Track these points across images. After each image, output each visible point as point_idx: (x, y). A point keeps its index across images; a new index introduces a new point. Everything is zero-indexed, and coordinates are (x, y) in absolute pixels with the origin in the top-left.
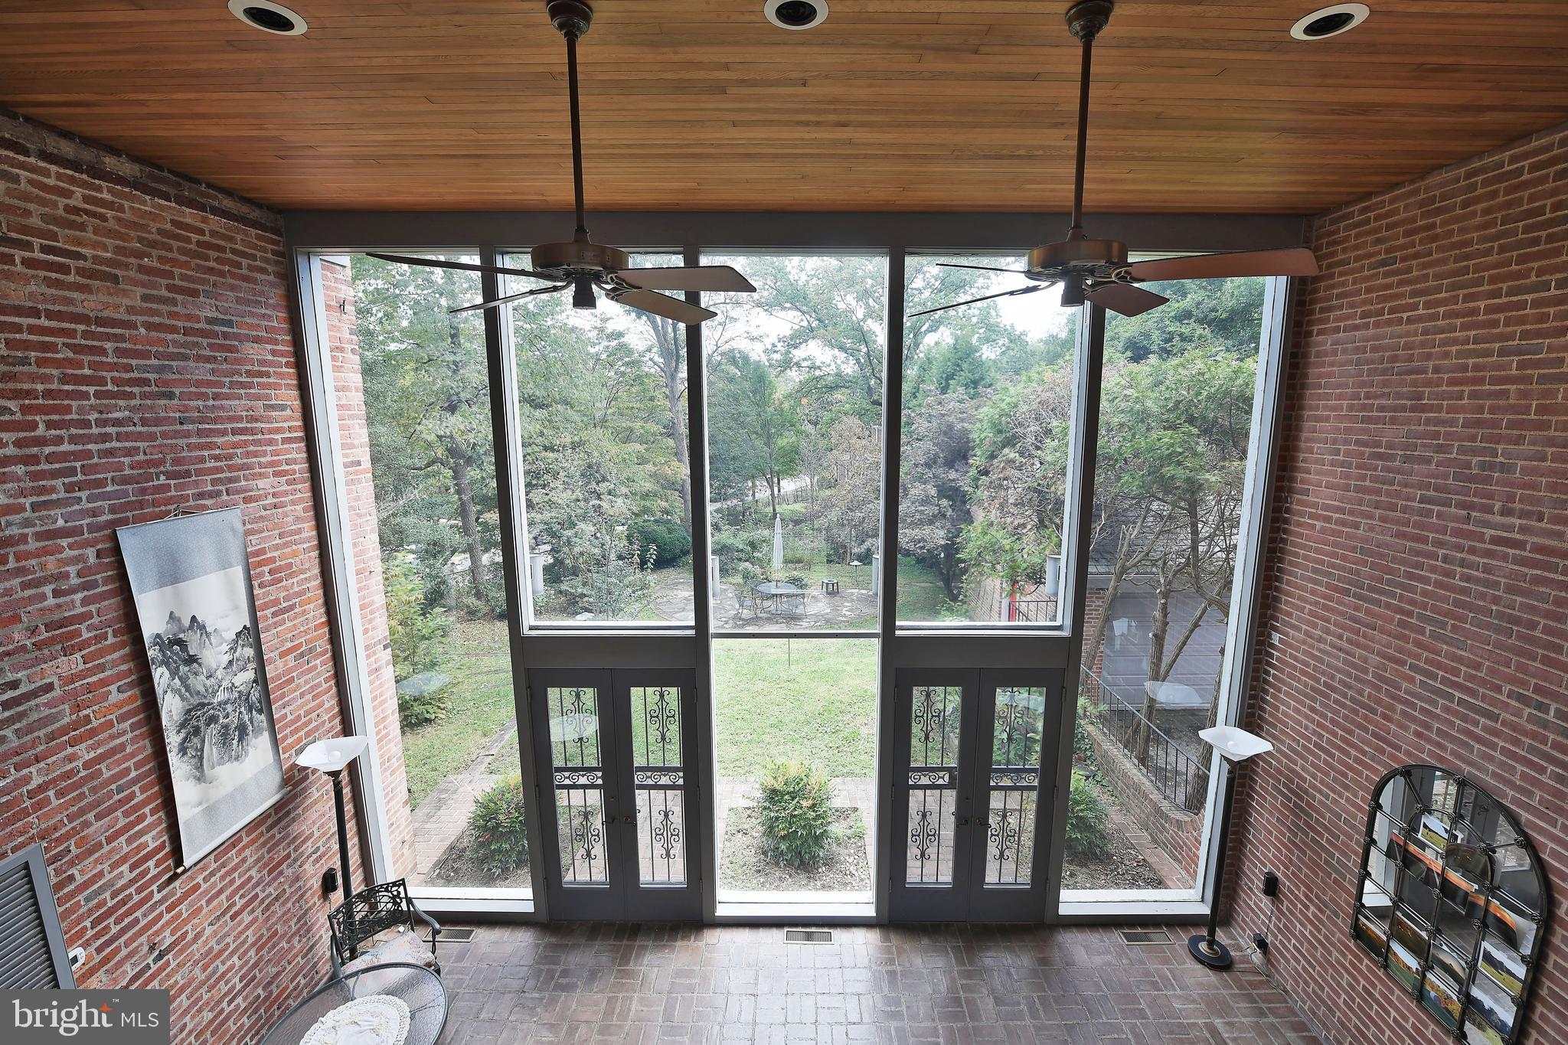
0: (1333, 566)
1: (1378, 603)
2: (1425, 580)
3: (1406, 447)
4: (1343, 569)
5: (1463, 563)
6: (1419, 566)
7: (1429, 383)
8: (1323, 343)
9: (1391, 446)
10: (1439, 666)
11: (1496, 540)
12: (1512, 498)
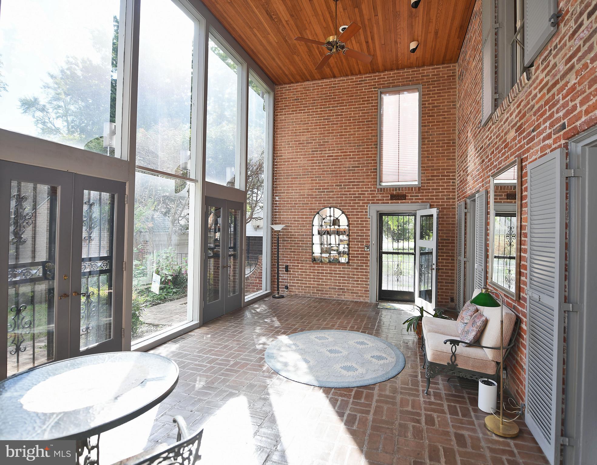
0: (292, 173)
1: (305, 178)
2: (315, 169)
3: (307, 140)
4: (295, 172)
5: (322, 163)
6: (313, 166)
7: (310, 126)
9: (303, 141)
10: (321, 186)
11: (328, 156)
12: (329, 147)
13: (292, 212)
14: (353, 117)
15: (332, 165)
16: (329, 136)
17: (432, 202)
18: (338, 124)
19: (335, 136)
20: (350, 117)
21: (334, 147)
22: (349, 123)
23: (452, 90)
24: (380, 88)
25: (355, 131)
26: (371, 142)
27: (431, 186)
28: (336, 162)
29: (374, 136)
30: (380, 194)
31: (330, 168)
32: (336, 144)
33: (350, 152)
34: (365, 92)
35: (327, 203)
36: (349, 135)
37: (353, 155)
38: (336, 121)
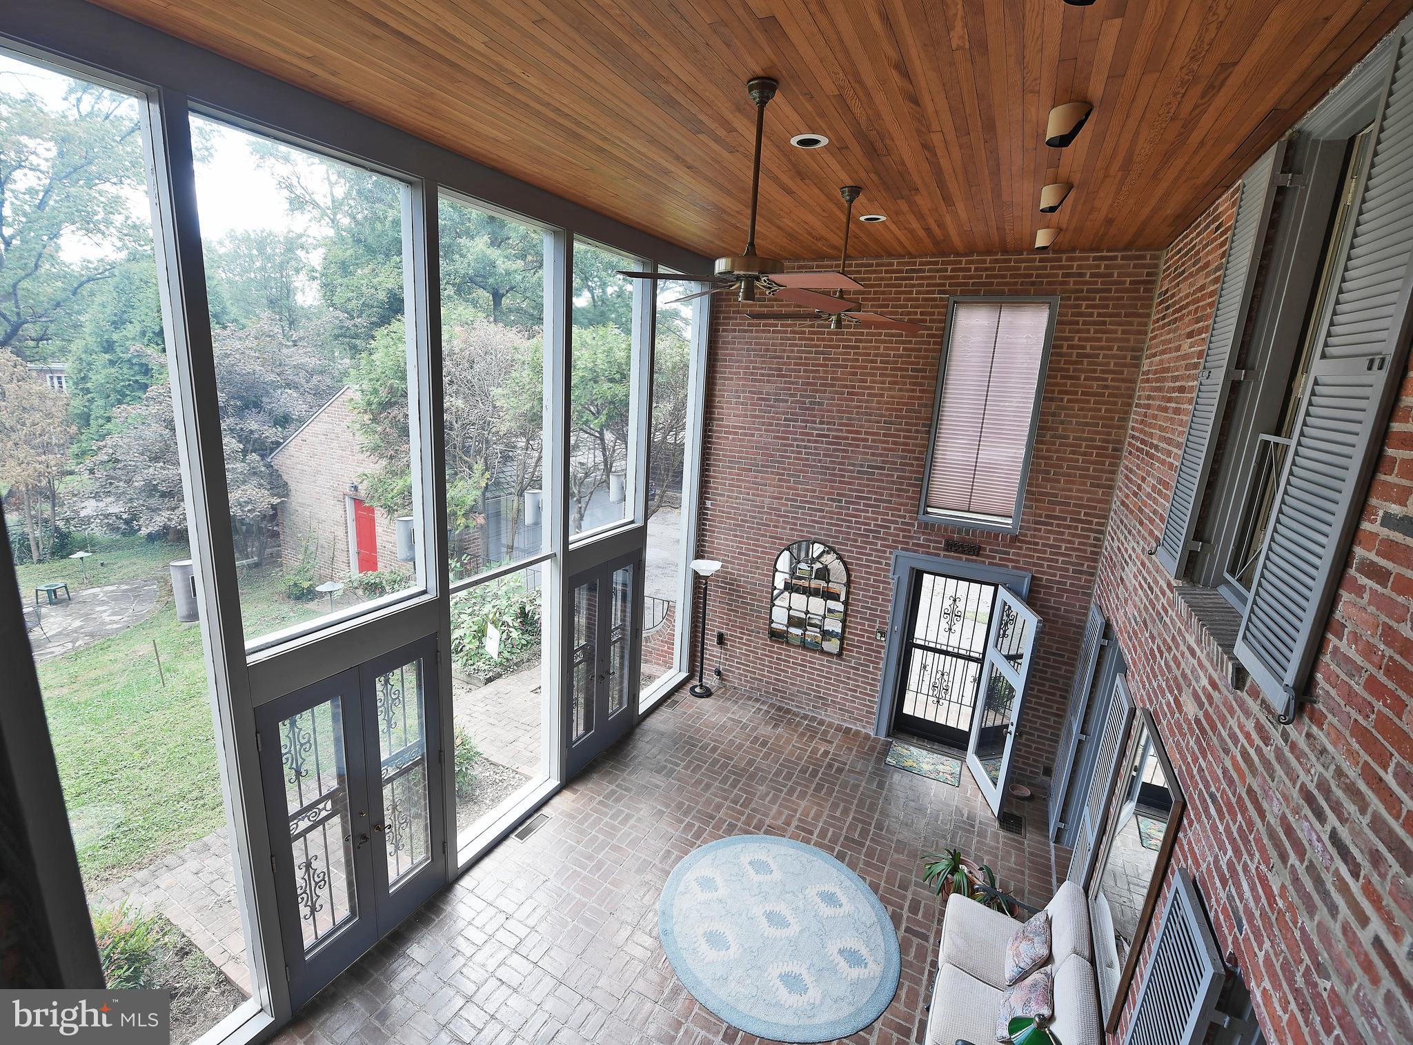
0: (741, 458)
1: (767, 472)
2: (789, 457)
3: (776, 394)
4: (747, 458)
5: (805, 447)
6: (786, 451)
7: (785, 364)
8: (727, 336)
9: (768, 394)
10: (798, 495)
11: (818, 435)
12: (823, 417)
13: (736, 536)
14: (882, 355)
15: (825, 455)
16: (825, 392)
17: (1038, 572)
18: (846, 367)
19: (836, 392)
20: (876, 355)
21: (833, 417)
22: (872, 368)
23: (1136, 320)
24: (953, 293)
25: (882, 389)
26: (917, 418)
27: (1041, 538)
28: (835, 450)
29: (926, 406)
30: (924, 533)
31: (820, 461)
32: (838, 411)
33: (866, 433)
34: (917, 299)
35: (807, 532)
36: (869, 395)
37: (873, 441)
38: (844, 360)
